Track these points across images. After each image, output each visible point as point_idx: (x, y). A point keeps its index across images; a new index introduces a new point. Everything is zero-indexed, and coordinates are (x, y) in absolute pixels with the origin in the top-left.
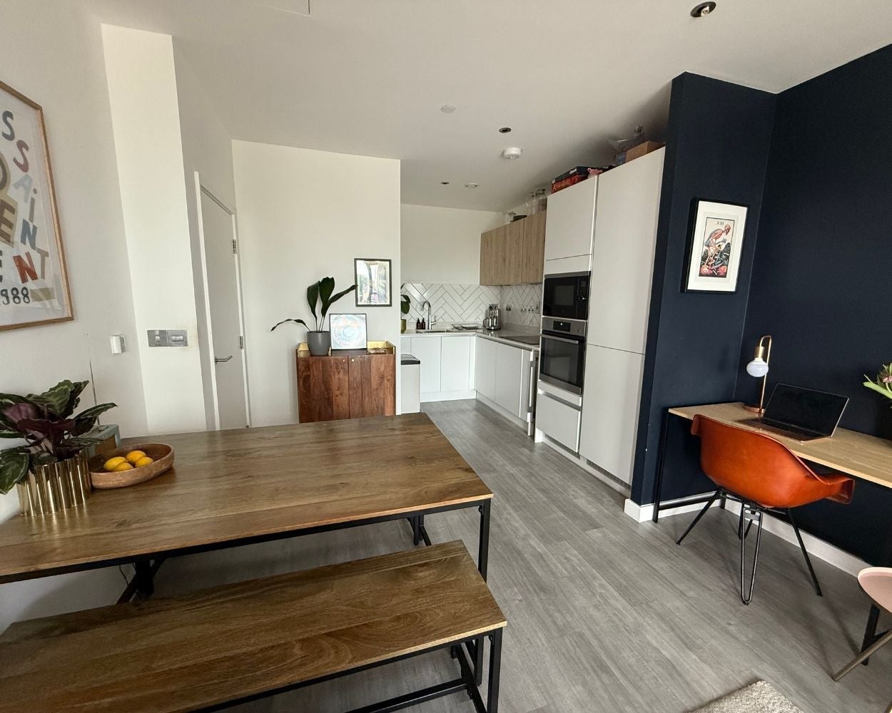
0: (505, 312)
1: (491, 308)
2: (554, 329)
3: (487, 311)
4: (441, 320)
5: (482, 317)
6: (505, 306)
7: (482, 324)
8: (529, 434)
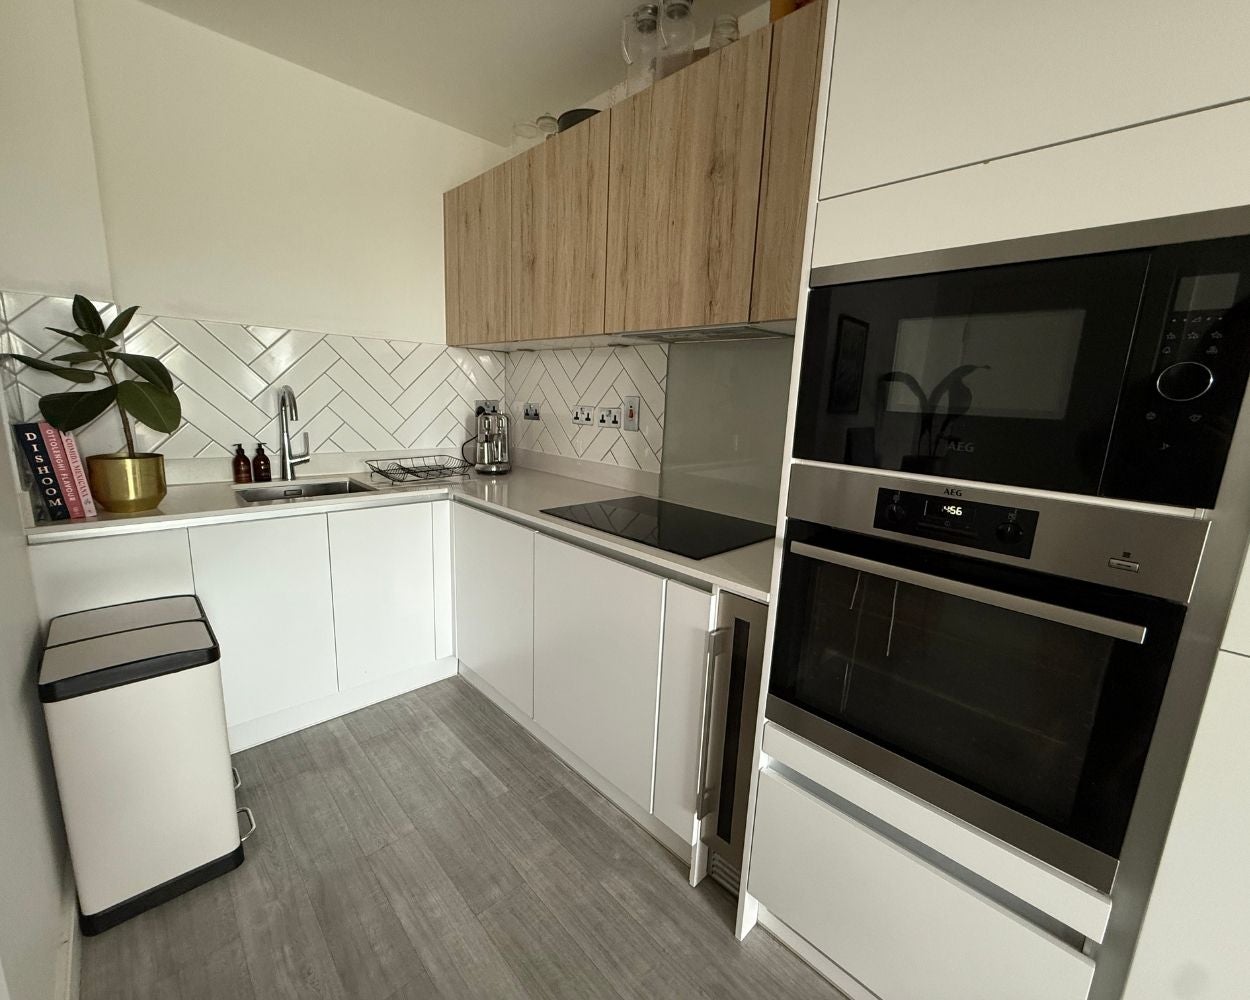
0: (521, 422)
1: (480, 411)
2: (876, 526)
3: (468, 420)
4: (329, 448)
5: (459, 437)
6: (519, 408)
7: (458, 455)
8: (694, 882)
